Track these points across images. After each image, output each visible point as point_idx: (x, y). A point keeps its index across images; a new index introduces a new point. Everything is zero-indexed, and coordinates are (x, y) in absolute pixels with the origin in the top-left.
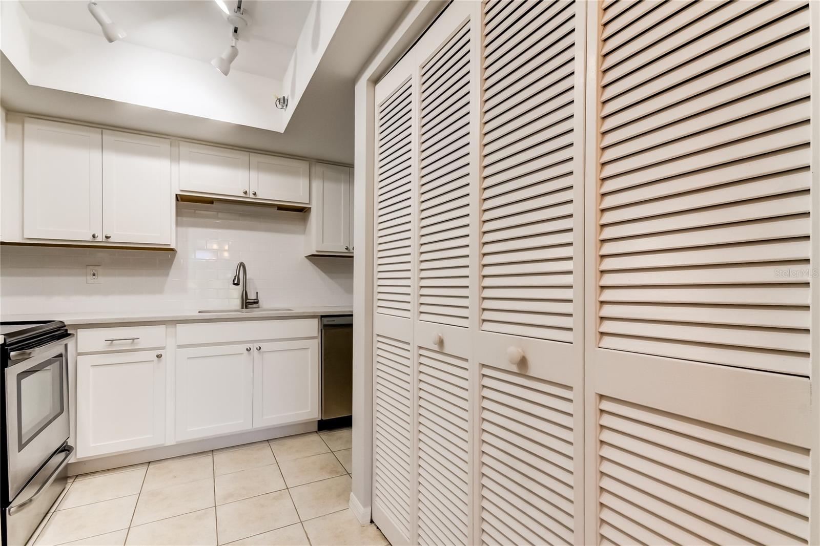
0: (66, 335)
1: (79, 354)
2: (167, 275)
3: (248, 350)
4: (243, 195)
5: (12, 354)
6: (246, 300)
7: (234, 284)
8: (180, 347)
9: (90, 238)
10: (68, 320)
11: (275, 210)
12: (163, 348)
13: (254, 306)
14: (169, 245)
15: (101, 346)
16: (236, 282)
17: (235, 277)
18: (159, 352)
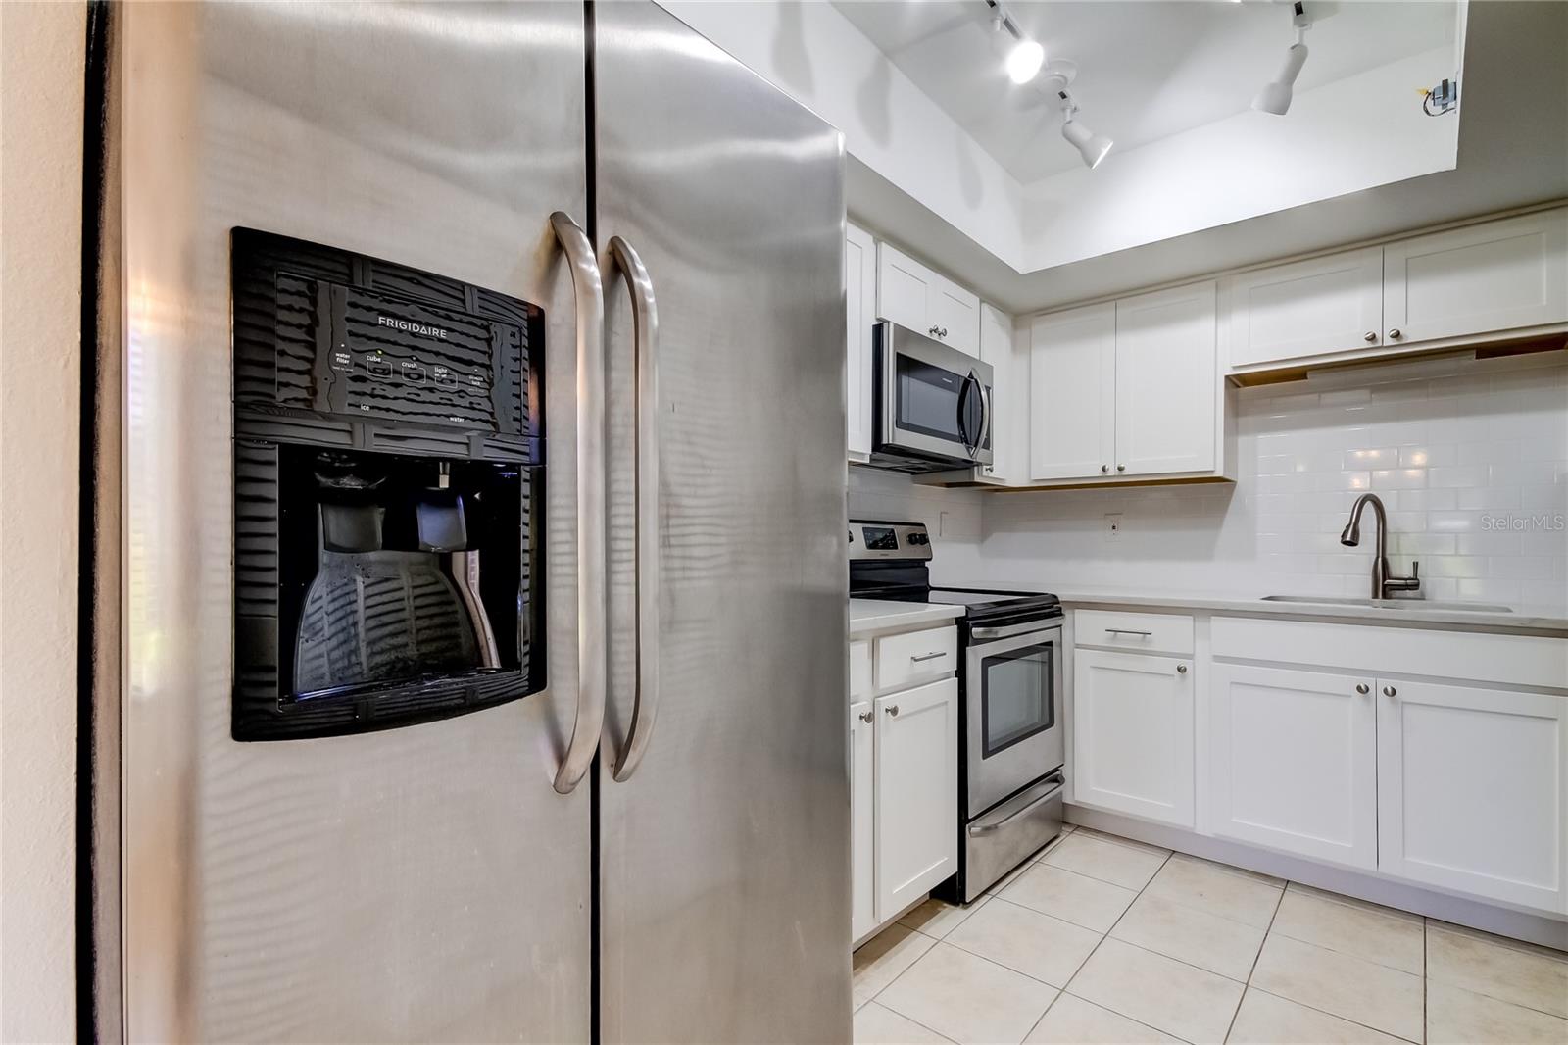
0: (1059, 613)
1: (1078, 646)
2: (1219, 526)
3: (1363, 690)
4: (1369, 345)
5: (974, 630)
6: (1384, 580)
7: (1345, 543)
8: (1218, 658)
9: (1098, 473)
10: (1063, 595)
11: (1471, 360)
12: (1190, 657)
13: (1409, 593)
14: (1212, 472)
15: (1102, 638)
16: (1348, 539)
17: (1348, 527)
18: (1183, 663)
